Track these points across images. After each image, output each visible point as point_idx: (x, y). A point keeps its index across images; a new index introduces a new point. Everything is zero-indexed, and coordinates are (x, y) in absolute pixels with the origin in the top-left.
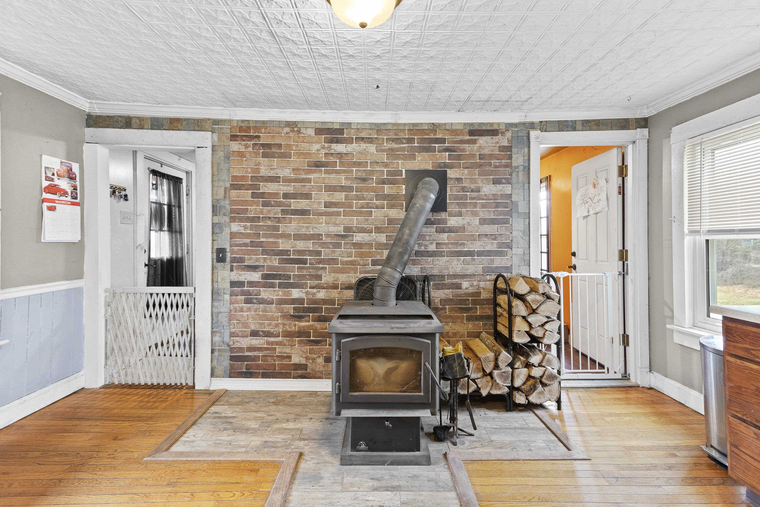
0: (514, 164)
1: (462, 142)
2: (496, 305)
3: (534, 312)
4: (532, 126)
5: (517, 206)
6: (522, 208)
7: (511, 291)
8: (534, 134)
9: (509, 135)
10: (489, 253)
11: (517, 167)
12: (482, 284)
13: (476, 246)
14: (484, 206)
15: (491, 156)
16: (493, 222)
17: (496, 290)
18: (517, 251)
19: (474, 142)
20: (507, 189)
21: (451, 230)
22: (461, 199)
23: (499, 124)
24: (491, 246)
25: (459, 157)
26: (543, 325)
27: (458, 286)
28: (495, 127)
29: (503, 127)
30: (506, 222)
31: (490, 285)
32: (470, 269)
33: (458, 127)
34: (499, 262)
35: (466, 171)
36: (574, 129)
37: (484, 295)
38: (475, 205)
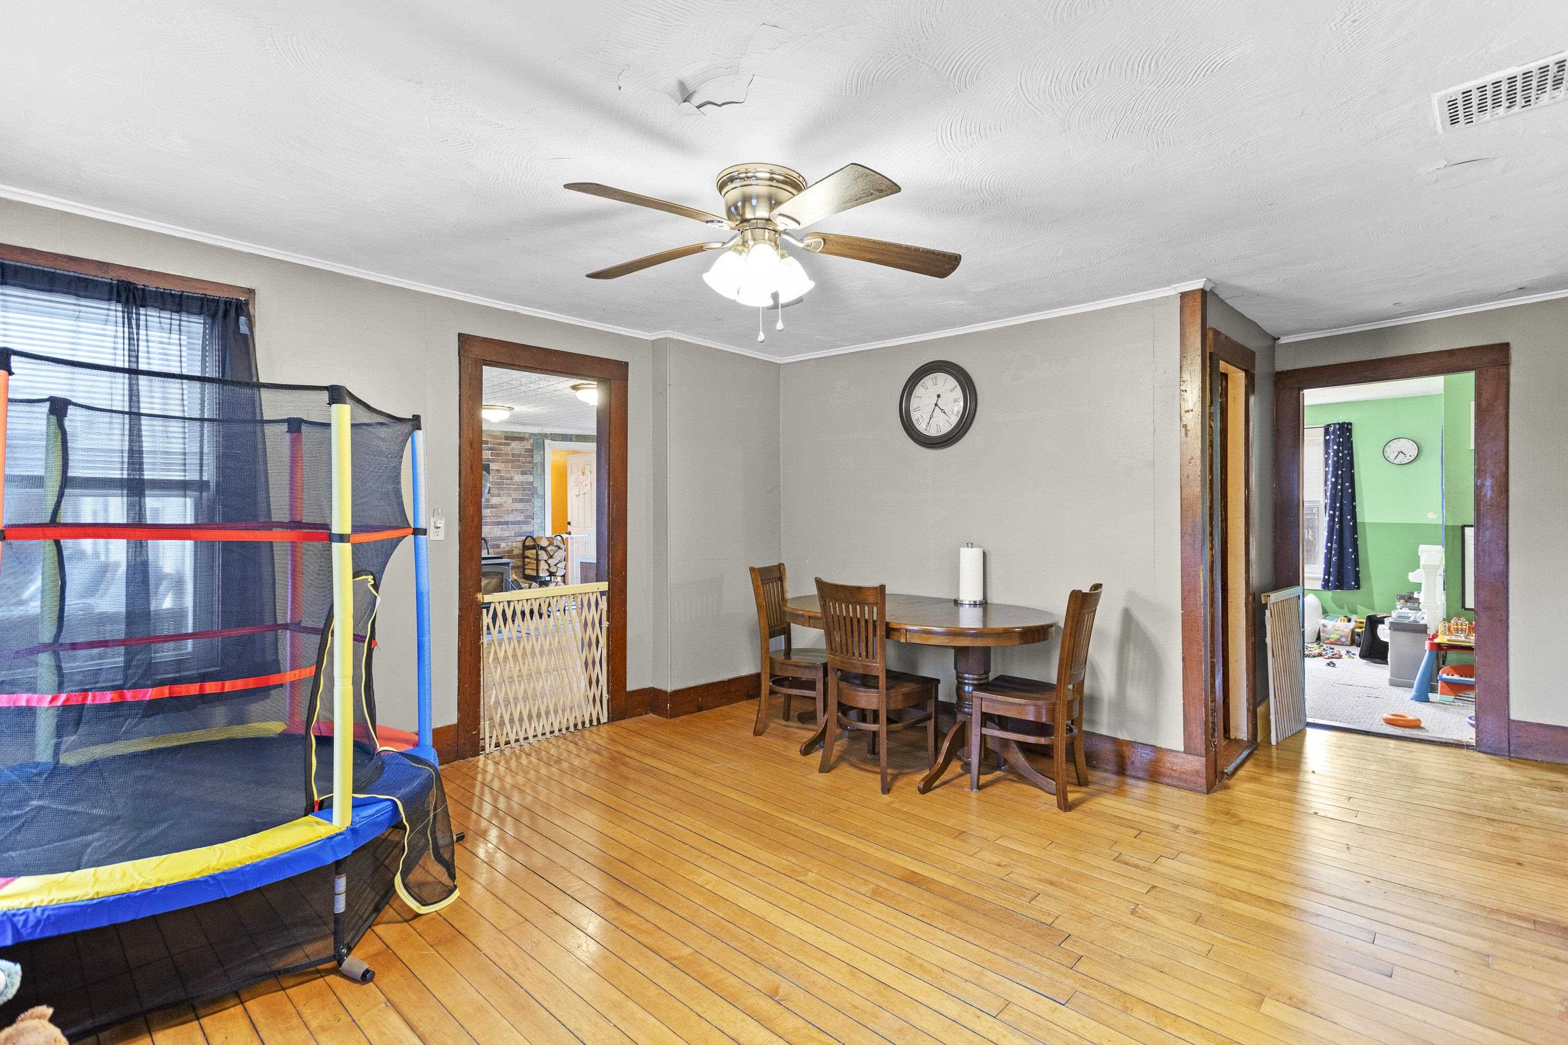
0: (535, 461)
1: (500, 444)
2: (524, 557)
3: (551, 557)
4: (545, 436)
5: (537, 490)
6: (540, 492)
7: (538, 545)
8: (547, 442)
9: (531, 441)
10: (518, 523)
11: (537, 464)
12: (514, 544)
13: (510, 518)
14: (515, 490)
15: (519, 455)
16: (521, 501)
17: (525, 548)
18: (537, 521)
19: (508, 445)
20: (530, 478)
21: (492, 507)
22: (500, 484)
23: (525, 433)
24: (520, 518)
25: (498, 455)
26: (556, 565)
27: (498, 547)
28: (522, 435)
29: (527, 436)
30: (529, 501)
31: (520, 545)
32: (507, 534)
33: (497, 434)
34: (526, 529)
35: (503, 465)
36: (571, 440)
37: (516, 552)
38: (509, 489)
